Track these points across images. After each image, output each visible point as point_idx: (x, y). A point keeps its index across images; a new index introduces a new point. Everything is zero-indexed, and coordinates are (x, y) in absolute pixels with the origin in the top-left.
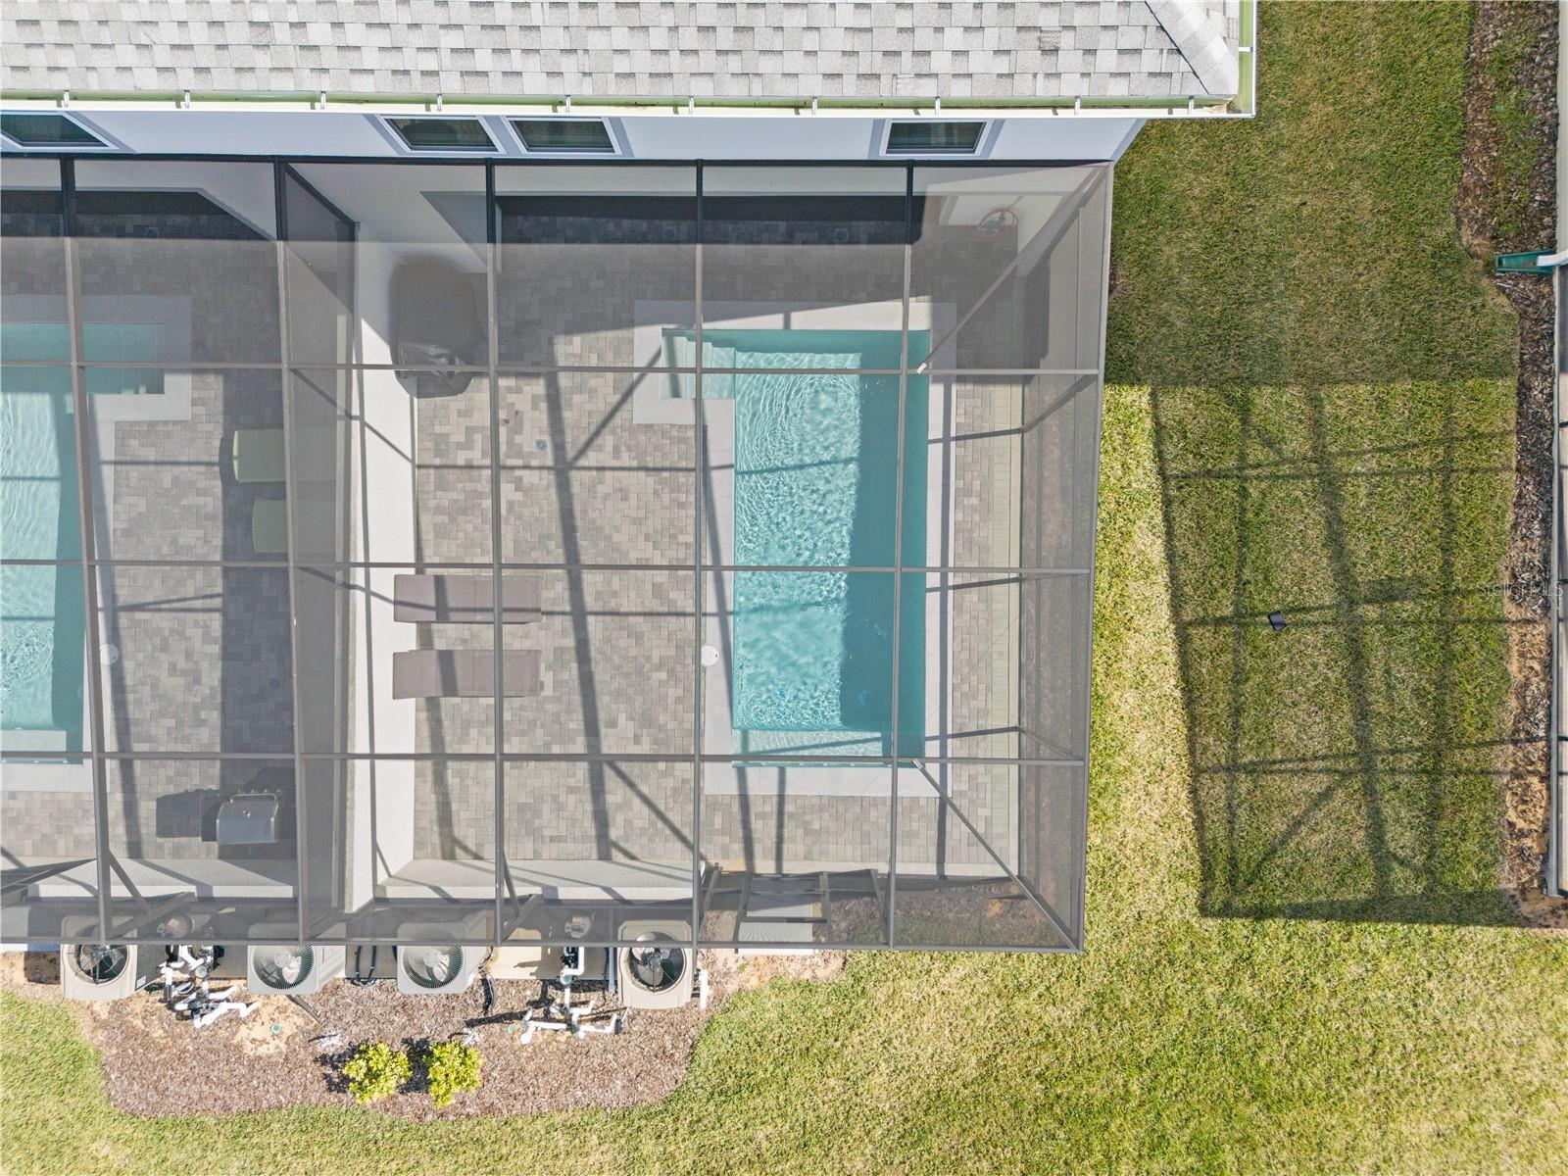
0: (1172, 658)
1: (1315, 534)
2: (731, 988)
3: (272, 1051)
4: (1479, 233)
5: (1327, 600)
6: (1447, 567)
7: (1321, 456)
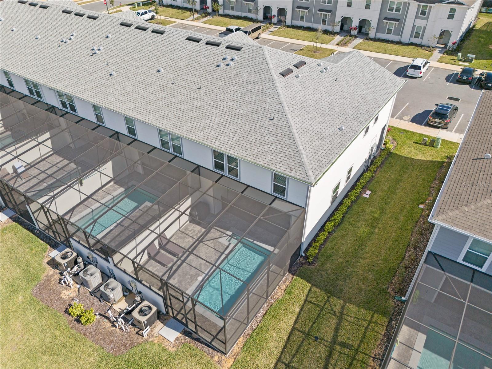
0: (289, 332)
1: (333, 326)
2: (151, 339)
3: (65, 298)
4: (392, 290)
5: (329, 340)
6: (359, 346)
7: (342, 313)
